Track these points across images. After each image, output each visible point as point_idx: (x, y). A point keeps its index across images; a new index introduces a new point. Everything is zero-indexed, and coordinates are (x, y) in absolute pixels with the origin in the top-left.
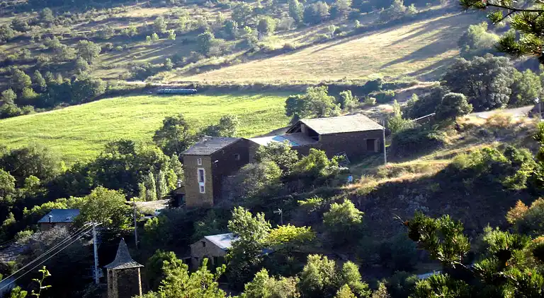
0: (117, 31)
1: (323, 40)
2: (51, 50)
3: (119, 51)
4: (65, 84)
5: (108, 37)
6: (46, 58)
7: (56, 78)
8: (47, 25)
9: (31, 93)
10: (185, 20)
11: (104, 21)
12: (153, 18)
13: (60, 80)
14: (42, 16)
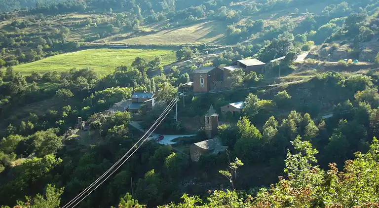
0: (73, 23)
1: (164, 29)
2: (49, 30)
3: (75, 31)
4: (60, 43)
5: (69, 25)
6: (48, 33)
7: (56, 41)
8: (43, 20)
9: (47, 46)
10: (99, 19)
11: (66, 19)
12: (86, 18)
13: (57, 42)
14: (40, 17)
